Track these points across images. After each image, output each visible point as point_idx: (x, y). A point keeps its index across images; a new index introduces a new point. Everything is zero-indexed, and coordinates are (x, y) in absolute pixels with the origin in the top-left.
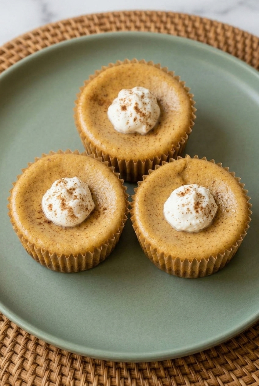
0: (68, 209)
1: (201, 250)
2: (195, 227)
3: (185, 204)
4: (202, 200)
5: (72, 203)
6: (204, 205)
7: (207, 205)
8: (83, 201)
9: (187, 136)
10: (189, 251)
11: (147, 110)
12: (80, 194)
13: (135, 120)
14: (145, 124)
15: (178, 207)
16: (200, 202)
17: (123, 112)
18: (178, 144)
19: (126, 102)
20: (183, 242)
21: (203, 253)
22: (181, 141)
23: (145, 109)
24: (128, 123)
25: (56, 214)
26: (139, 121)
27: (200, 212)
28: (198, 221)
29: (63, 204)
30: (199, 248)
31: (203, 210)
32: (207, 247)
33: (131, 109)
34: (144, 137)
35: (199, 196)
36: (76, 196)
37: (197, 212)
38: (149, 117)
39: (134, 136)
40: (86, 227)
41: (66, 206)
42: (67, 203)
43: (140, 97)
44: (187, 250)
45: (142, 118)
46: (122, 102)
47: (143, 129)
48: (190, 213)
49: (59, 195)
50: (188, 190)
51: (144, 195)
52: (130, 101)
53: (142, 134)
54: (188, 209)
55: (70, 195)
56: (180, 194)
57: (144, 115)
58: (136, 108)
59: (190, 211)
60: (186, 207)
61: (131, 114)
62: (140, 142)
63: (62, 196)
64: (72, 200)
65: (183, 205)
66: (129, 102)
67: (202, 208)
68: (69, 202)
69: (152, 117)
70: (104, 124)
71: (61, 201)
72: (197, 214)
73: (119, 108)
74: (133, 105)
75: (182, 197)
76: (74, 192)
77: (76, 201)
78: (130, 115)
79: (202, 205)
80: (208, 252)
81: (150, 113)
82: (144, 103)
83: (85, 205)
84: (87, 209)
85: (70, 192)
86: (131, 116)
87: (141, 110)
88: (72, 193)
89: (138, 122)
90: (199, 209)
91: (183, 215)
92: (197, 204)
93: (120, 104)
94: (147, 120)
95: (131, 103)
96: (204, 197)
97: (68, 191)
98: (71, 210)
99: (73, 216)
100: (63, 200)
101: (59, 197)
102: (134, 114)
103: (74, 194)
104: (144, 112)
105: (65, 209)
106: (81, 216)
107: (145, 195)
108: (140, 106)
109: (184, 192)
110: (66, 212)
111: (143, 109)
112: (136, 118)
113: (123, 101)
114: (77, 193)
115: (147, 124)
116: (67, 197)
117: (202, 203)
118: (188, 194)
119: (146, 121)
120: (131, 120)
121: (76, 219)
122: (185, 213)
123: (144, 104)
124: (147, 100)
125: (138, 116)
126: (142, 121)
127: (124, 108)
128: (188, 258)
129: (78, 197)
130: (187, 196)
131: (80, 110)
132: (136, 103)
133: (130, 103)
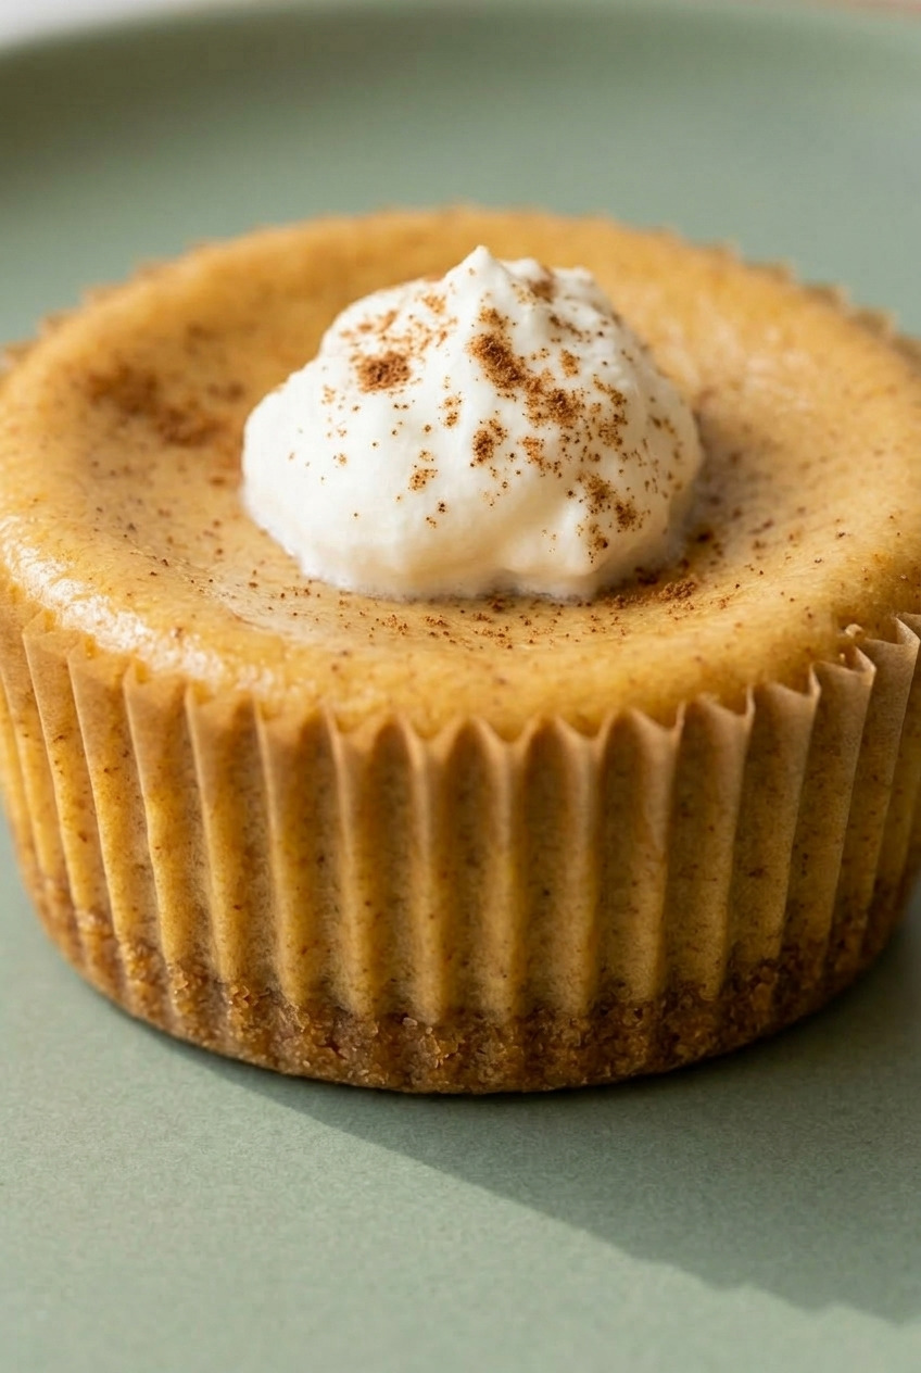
11: (587, 370)
14: (581, 491)
17: (380, 400)
34: (576, 622)
39: (488, 613)
45: (550, 432)
53: (559, 590)
57: (563, 407)
58: (495, 354)
74: (467, 326)
78: (438, 416)
81: (619, 398)
82: (556, 326)
86: (452, 420)
87: (536, 369)
94: (590, 456)
95: (444, 320)
102: (479, 398)
108: (525, 338)
111: (554, 363)
112: (499, 431)
123: (564, 325)
125: (516, 415)
132: (494, 317)
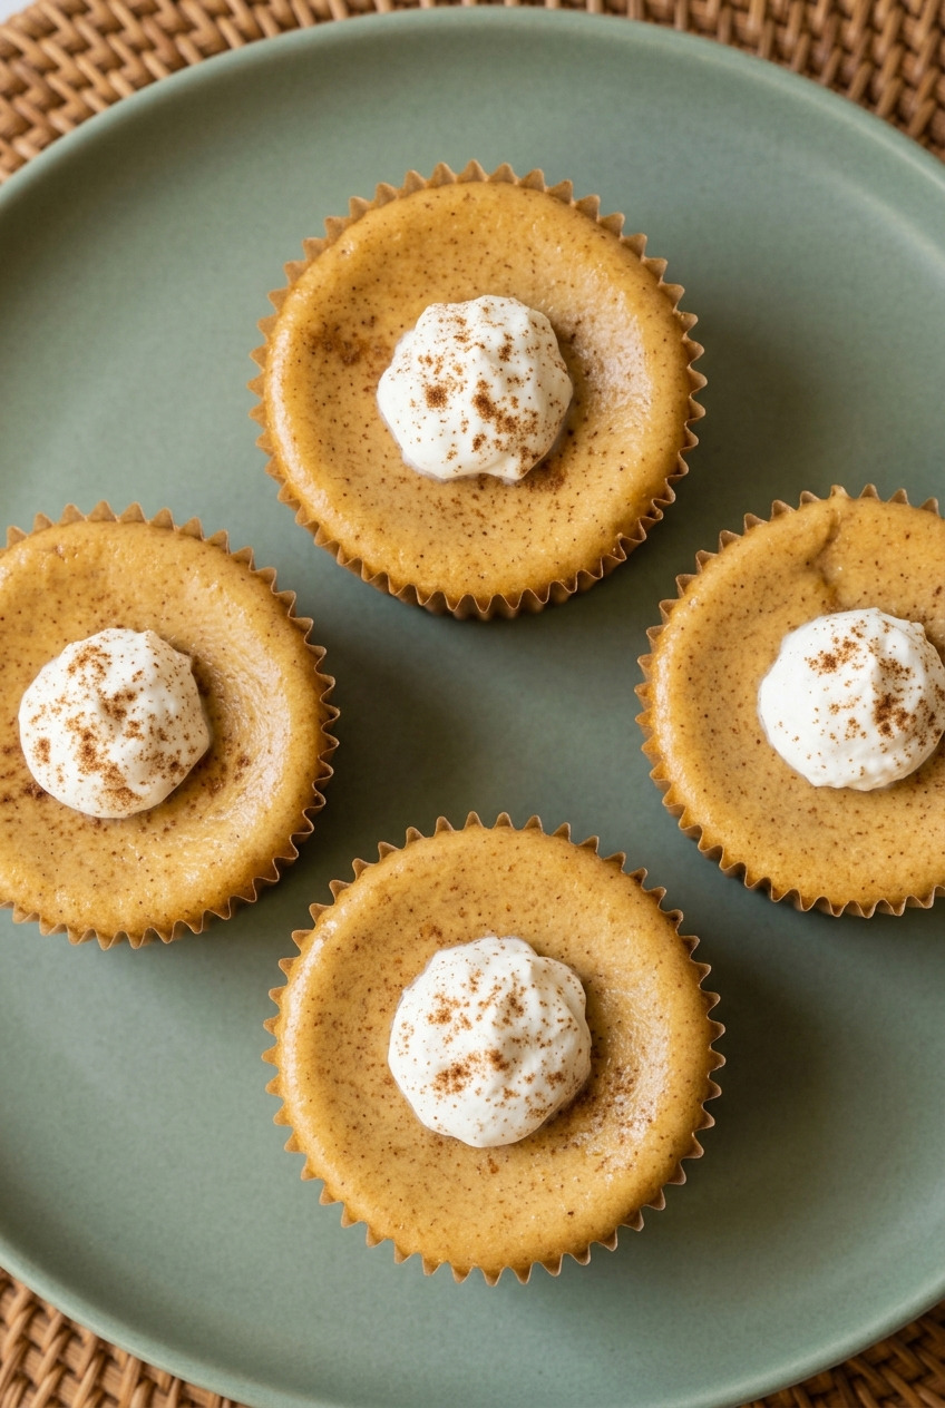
0: (103, 770)
1: (904, 865)
2: (878, 779)
3: (840, 705)
4: (904, 684)
5: (120, 750)
6: (909, 703)
7: (921, 701)
8: (163, 738)
9: (673, 496)
10: (860, 875)
11: (522, 404)
12: (152, 717)
13: (477, 443)
14: (518, 453)
15: (816, 715)
16: (895, 694)
17: (433, 415)
18: (638, 526)
19: (442, 376)
20: (835, 835)
21: (911, 880)
22: (651, 514)
23: (515, 400)
24: (451, 456)
25: (61, 780)
26: (493, 447)
27: (895, 729)
28: (889, 761)
29: (88, 752)
30: (897, 859)
31: (907, 722)
32: (926, 853)
33: (461, 404)
34: (514, 495)
35: (890, 669)
36: (135, 725)
37: (886, 729)
38: (532, 428)
39: (477, 491)
40: (169, 826)
41: (98, 759)
42: (99, 748)
43: (496, 354)
44: (851, 868)
45: (505, 436)
46: (430, 371)
47: (511, 469)
48: (858, 735)
49: (74, 716)
50: (848, 645)
51: (687, 659)
52: (459, 371)
54: (852, 722)
55: (111, 721)
56: (821, 662)
57: (510, 424)
58: (483, 403)
59: (862, 729)
60: (844, 716)
61: (465, 422)
62: (498, 520)
63: (85, 723)
64: (120, 739)
65: (835, 708)
66: (454, 374)
67: (904, 715)
68: (109, 745)
69: (539, 427)
70: (366, 445)
71: (79, 739)
72: (885, 739)
73: (420, 395)
74: (472, 390)
75: (828, 677)
76: (128, 707)
77: (134, 745)
78: (459, 427)
79: (900, 705)
80: (930, 876)
81: (535, 415)
82: (509, 380)
83: (167, 754)
84: (175, 766)
85: (115, 709)
86: (465, 429)
87: (500, 407)
88: (120, 713)
89: (488, 450)
90: (892, 722)
91: (833, 743)
92: (885, 705)
93: (423, 381)
94: (522, 439)
95: (462, 380)
96: (907, 671)
97: (106, 707)
98: (113, 773)
99: (123, 792)
100: (87, 736)
101: (72, 724)
102: (476, 422)
103: (131, 717)
104: (512, 412)
105: (97, 767)
106: (151, 792)
107: (691, 657)
108: (496, 393)
109: (835, 654)
110: (97, 779)
111: (507, 404)
112: (484, 437)
113: (434, 366)
114: (140, 710)
115: (524, 450)
116: (104, 729)
117: (901, 695)
118: (848, 665)
119: (521, 444)
120: (466, 443)
121: (134, 802)
122: (840, 736)
123: (513, 381)
124: (521, 365)
125: (490, 429)
126: (504, 445)
127: (436, 397)
128: (858, 901)
129: (143, 730)
130: (845, 670)
131: (276, 389)
132: (483, 384)
133: (458, 379)
